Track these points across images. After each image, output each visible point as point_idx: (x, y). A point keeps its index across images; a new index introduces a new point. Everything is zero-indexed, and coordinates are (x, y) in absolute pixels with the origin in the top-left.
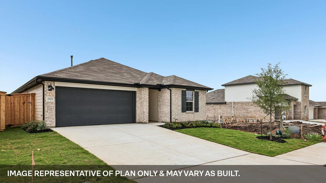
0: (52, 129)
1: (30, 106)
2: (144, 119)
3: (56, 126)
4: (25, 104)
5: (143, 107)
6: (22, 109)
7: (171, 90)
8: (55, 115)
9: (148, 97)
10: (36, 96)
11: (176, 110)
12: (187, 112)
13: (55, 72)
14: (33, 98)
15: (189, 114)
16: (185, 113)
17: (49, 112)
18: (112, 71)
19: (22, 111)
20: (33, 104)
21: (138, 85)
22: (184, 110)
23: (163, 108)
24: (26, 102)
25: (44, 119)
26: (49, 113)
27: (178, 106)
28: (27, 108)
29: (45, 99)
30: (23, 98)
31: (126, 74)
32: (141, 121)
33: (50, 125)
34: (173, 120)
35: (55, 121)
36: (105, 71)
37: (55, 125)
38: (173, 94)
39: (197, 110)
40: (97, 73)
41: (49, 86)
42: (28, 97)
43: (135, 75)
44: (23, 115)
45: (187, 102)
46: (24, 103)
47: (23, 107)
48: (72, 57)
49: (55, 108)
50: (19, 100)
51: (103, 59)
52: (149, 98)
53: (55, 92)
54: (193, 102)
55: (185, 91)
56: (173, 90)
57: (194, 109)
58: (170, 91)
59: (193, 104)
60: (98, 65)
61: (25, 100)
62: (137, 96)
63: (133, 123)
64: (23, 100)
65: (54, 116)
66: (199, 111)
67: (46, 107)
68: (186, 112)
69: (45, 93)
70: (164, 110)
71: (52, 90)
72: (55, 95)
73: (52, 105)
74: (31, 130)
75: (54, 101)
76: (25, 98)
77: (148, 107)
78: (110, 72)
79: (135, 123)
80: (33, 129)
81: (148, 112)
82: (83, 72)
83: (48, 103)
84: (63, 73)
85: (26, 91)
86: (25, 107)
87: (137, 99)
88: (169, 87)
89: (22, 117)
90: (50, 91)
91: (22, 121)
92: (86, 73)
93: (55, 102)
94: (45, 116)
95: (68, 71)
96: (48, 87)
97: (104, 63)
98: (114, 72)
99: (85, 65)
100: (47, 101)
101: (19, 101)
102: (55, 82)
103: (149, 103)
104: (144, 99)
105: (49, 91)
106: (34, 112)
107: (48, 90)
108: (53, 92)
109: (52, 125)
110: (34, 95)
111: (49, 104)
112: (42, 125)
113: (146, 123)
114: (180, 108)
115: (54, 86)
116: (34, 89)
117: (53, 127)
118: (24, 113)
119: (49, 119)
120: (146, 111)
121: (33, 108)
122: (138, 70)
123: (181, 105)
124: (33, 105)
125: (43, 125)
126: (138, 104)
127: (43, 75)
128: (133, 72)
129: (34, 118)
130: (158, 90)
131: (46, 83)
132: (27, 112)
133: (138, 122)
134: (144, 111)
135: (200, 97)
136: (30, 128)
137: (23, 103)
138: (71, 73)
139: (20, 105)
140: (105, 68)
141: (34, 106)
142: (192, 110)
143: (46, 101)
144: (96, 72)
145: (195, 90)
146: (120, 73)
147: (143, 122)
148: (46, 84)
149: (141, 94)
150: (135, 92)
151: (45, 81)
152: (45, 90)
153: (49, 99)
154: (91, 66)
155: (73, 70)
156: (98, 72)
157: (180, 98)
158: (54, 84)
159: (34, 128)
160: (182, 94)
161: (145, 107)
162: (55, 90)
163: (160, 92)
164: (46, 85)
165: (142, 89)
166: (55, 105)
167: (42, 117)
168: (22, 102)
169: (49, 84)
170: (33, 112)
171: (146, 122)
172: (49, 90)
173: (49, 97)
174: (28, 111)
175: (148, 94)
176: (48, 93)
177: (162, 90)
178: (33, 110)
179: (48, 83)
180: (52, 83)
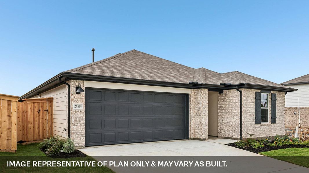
0: (82, 150)
1: (46, 115)
2: (202, 134)
3: (87, 146)
4: (41, 113)
5: (201, 117)
6: (37, 119)
7: (241, 92)
8: (84, 129)
9: (207, 102)
10: (55, 101)
11: (248, 121)
12: (262, 123)
13: (84, 67)
14: (50, 104)
15: (265, 126)
16: (260, 125)
17: (76, 125)
18: (153, 66)
19: (37, 123)
20: (50, 112)
21: (194, 86)
22: (257, 122)
23: (227, 118)
24: (41, 110)
25: (69, 136)
26: (76, 127)
27: (250, 115)
28: (43, 118)
29: (71, 107)
30: (38, 105)
31: (171, 70)
32: (196, 137)
33: (79, 144)
34: (245, 136)
35: (84, 138)
36: (144, 65)
37: (84, 144)
38: (245, 98)
39: (274, 121)
40: (136, 69)
41: (77, 88)
42: (44, 104)
43: (183, 71)
44: (38, 128)
45: (261, 109)
46: (39, 111)
47: (37, 118)
48: (93, 50)
49: (84, 120)
50: (33, 107)
51: (134, 51)
52: (208, 104)
53: (84, 95)
54: (268, 109)
55: (260, 93)
56: (245, 91)
57: (269, 120)
58: (239, 93)
59: (269, 112)
60: (132, 58)
61: (40, 107)
62: (191, 100)
63: (185, 139)
64: (38, 107)
65: (83, 131)
66: (277, 121)
67: (73, 118)
68: (260, 123)
69: (72, 97)
70: (228, 120)
71: (81, 93)
72: (84, 100)
73: (81, 115)
74: (52, 151)
75: (83, 109)
76: (41, 104)
77: (207, 117)
78: (151, 68)
79: (188, 139)
80: (55, 151)
81: (207, 123)
82: (119, 68)
83: (75, 111)
84: (94, 68)
85: (39, 94)
86: (41, 117)
87: (191, 105)
88: (239, 87)
89: (37, 130)
90: (78, 95)
91: (36, 136)
92: (123, 68)
93: (84, 111)
94: (72, 132)
95: (100, 66)
96: (75, 88)
97: (138, 55)
98: (157, 67)
99: (117, 58)
100: (74, 109)
101: (33, 109)
102: (85, 81)
103: (208, 110)
104: (202, 105)
105: (76, 95)
106: (52, 123)
107: (75, 93)
108: (83, 95)
109: (81, 145)
110: (51, 100)
111: (77, 113)
112: (69, 145)
113: (204, 140)
114: (253, 118)
115: (83, 86)
116: (51, 92)
117: (81, 147)
118: (39, 125)
119: (77, 136)
120: (205, 122)
121: (50, 119)
122: (183, 65)
123: (254, 113)
124: (50, 114)
125: (71, 145)
126: (192, 113)
127: (69, 71)
128: (178, 67)
129: (51, 131)
130: (218, 92)
131: (72, 83)
132: (43, 123)
133: (192, 137)
134: (203, 122)
135: (277, 102)
136: (51, 149)
137: (37, 111)
138: (104, 68)
139: (34, 114)
140: (142, 62)
141: (52, 115)
142: (267, 121)
143: (72, 108)
144: (134, 67)
145: (272, 92)
146: (163, 69)
147: (201, 138)
148: (74, 84)
149: (197, 98)
150: (188, 95)
151: (72, 80)
152: (72, 93)
153: (77, 106)
154: (125, 60)
155: (104, 65)
156: (136, 67)
157: (253, 104)
158: (84, 84)
159: (57, 149)
160: (255, 98)
161: (203, 117)
162: (84, 93)
163: (221, 95)
164: (72, 86)
165: (199, 91)
166: (84, 115)
167: (67, 132)
168: (36, 109)
169: (77, 84)
170: (50, 123)
171: (205, 138)
172: (77, 93)
173: (77, 103)
174: (44, 121)
175: (207, 98)
176: (75, 97)
177: (225, 91)
178: (50, 120)
179: (75, 83)
180: (81, 82)
